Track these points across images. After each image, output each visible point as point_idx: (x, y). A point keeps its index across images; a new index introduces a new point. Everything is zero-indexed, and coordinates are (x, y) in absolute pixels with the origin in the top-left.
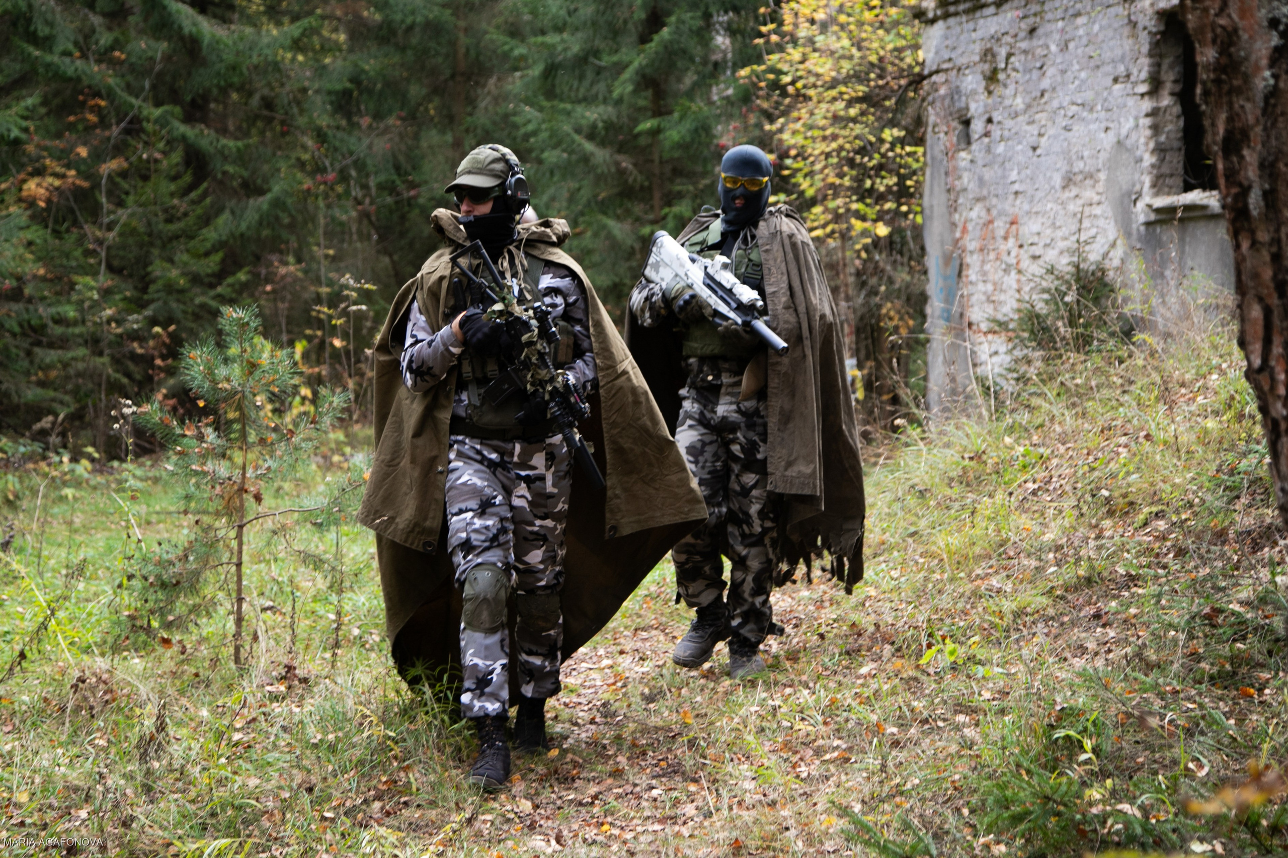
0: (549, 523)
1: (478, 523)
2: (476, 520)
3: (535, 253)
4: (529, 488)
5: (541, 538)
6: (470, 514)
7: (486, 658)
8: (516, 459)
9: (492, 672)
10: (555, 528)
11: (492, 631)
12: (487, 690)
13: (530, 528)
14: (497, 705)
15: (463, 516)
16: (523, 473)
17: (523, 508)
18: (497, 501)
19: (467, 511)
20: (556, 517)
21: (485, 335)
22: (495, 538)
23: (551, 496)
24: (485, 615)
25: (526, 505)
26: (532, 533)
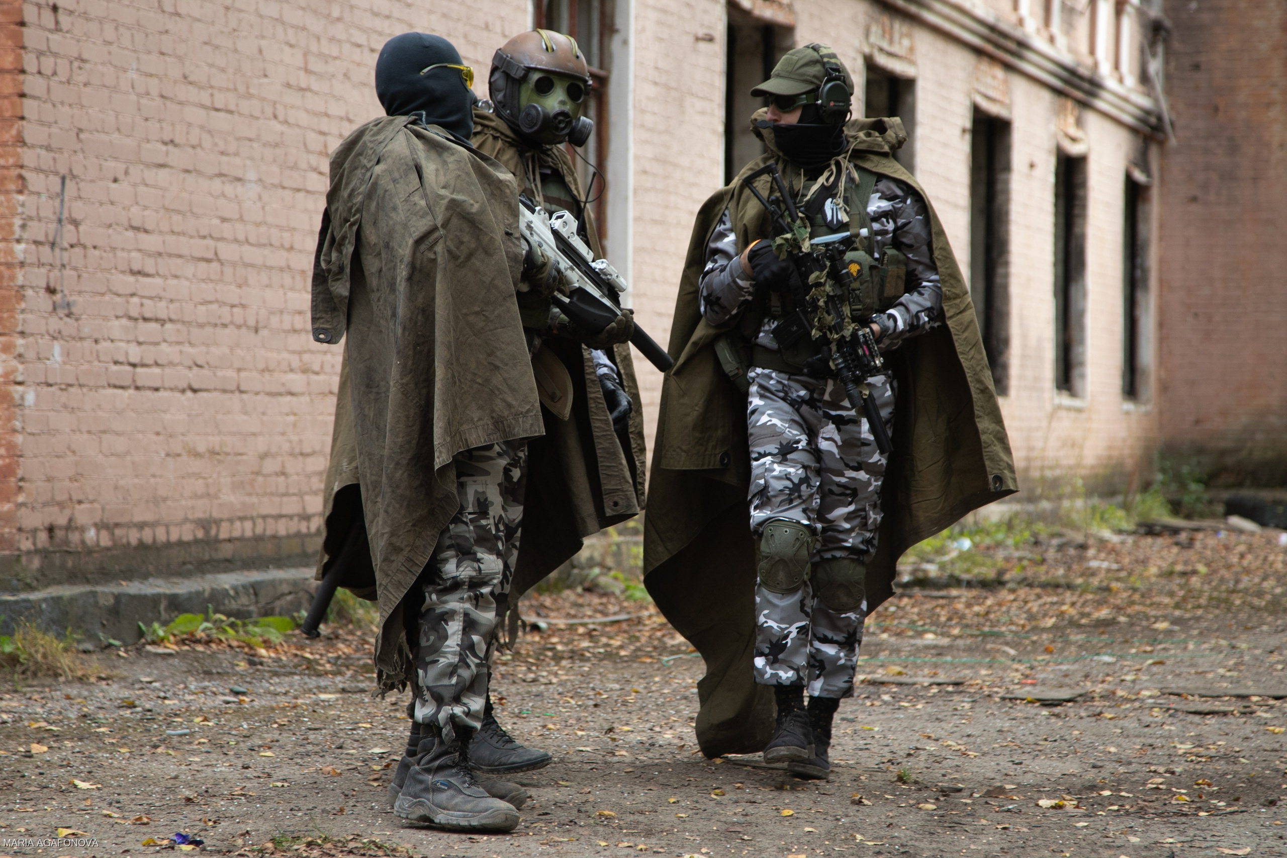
0: (862, 475)
1: (778, 469)
2: (776, 466)
3: (868, 165)
4: (839, 430)
5: (852, 492)
6: (768, 459)
7: (781, 621)
8: (827, 397)
9: (786, 637)
10: (869, 483)
11: (789, 591)
12: (781, 656)
13: (837, 479)
14: (791, 673)
15: (762, 460)
16: (833, 413)
17: (831, 453)
18: (800, 446)
19: (765, 455)
20: (872, 469)
21: (773, 273)
22: (796, 488)
23: (865, 443)
24: (781, 576)
25: (835, 450)
26: (839, 485)
